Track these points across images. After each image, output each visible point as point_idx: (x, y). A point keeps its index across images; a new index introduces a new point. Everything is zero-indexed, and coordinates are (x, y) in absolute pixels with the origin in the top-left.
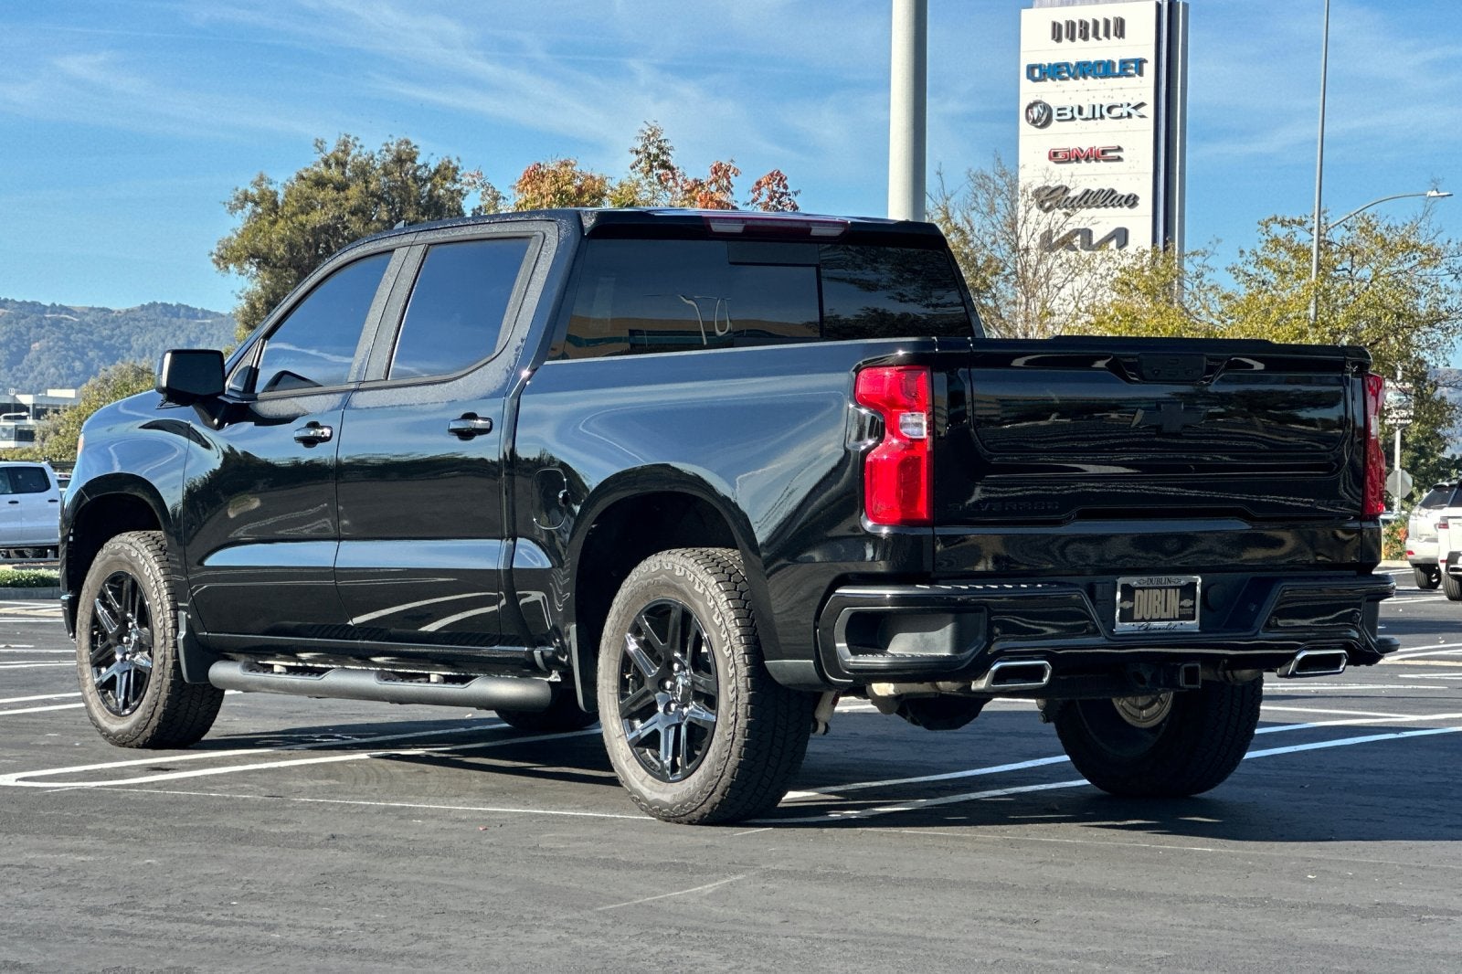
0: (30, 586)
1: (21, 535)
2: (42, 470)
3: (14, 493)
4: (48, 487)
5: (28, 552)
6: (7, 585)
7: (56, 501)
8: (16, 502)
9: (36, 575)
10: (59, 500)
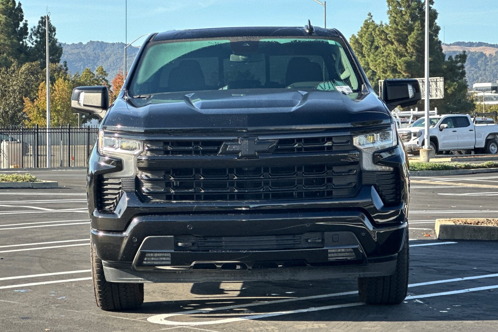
0: (440, 170)
1: (458, 145)
2: (466, 117)
3: (455, 127)
4: (469, 124)
5: (463, 152)
6: (429, 170)
7: (472, 130)
8: (456, 131)
9: (442, 165)
10: (474, 130)
